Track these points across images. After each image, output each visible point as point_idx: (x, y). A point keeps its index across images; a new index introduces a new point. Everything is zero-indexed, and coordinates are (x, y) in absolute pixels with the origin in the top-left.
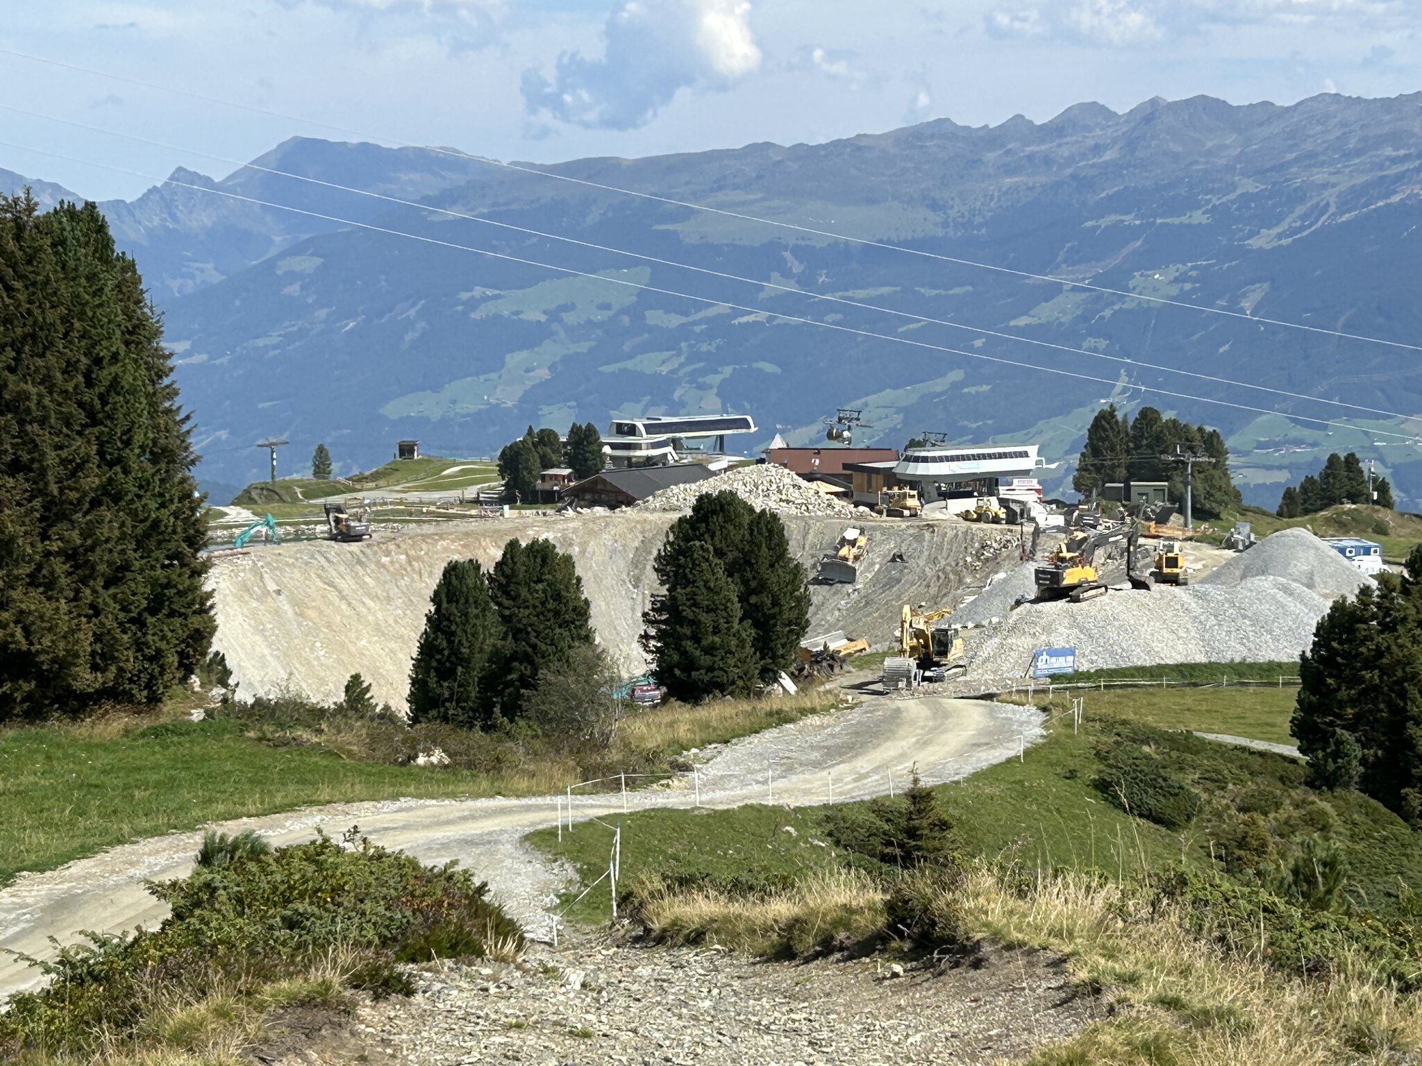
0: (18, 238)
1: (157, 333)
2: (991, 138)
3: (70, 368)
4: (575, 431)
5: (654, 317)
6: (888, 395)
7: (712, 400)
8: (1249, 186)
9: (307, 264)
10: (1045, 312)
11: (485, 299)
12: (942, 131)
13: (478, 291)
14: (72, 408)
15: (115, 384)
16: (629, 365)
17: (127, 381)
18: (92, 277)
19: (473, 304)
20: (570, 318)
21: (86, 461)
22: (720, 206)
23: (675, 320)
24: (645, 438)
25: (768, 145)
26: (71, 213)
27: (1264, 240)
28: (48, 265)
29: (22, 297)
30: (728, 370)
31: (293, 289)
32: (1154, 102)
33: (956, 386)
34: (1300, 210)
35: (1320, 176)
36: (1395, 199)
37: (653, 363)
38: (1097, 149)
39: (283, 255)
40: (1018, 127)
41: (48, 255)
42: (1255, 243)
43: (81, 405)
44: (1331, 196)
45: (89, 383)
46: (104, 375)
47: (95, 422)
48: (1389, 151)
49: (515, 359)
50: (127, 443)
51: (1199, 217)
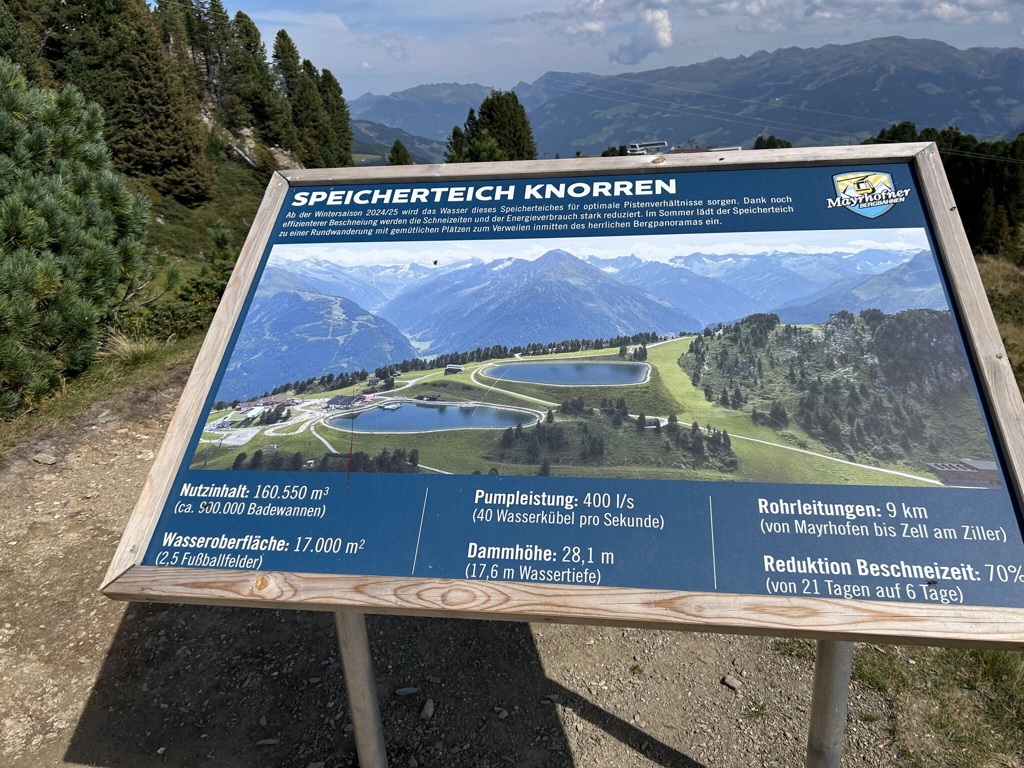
0: (498, 101)
1: (529, 123)
2: (733, 62)
3: (510, 132)
4: (621, 147)
5: (641, 116)
6: (702, 135)
7: (655, 138)
8: (805, 72)
9: (552, 106)
10: (745, 111)
11: (597, 113)
12: (720, 61)
13: (596, 111)
14: (511, 142)
15: (520, 137)
16: (633, 129)
17: (523, 135)
18: (515, 110)
19: (594, 115)
20: (619, 117)
21: (514, 155)
22: (660, 84)
23: (646, 117)
24: (639, 149)
25: (673, 67)
27: (808, 88)
28: (505, 108)
29: (499, 115)
30: (659, 130)
31: (549, 113)
32: (780, 49)
33: (721, 132)
34: (819, 78)
35: (825, 68)
36: (846, 74)
37: (641, 129)
38: (763, 64)
39: (545, 104)
40: (742, 59)
41: (505, 105)
42: (806, 89)
43: (513, 141)
44: (828, 74)
45: (515, 136)
46: (518, 134)
47: (515, 145)
48: (846, 60)
49: (605, 129)
50: (523, 150)
51: (790, 82)
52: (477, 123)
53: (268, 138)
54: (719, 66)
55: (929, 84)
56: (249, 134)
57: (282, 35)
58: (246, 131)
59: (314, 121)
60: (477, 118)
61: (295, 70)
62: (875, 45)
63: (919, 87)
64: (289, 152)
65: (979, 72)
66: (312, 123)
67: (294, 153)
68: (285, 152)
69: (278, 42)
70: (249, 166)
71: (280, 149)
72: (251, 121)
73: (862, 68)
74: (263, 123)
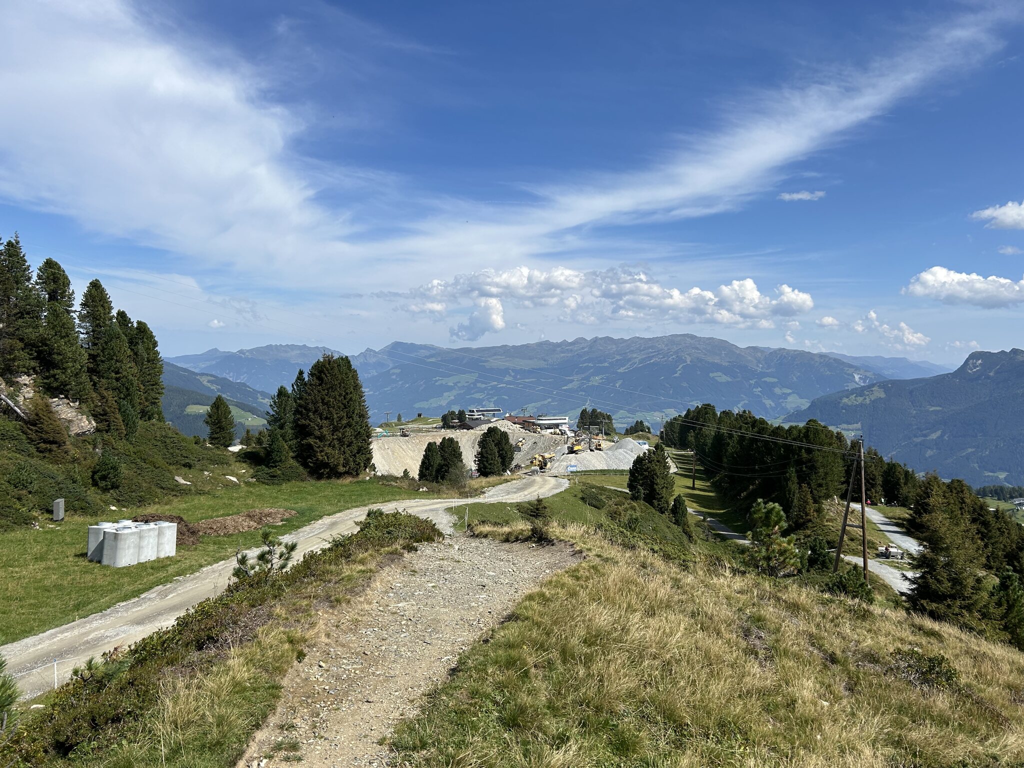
0: (329, 364)
1: (361, 387)
2: (558, 345)
3: (340, 395)
4: (460, 411)
5: (479, 385)
6: (533, 404)
7: (492, 405)
8: (618, 357)
9: (398, 371)
10: (570, 386)
11: (439, 380)
13: (438, 378)
14: (340, 405)
15: (351, 399)
16: (473, 396)
17: (354, 398)
18: (346, 374)
19: (436, 381)
20: (459, 385)
21: (343, 417)
22: (495, 360)
23: (484, 386)
24: (476, 413)
26: (342, 359)
27: (621, 370)
28: (336, 371)
29: (329, 378)
30: (496, 398)
31: (394, 377)
32: (596, 337)
33: (549, 402)
34: (630, 363)
35: (635, 355)
36: (651, 361)
37: (478, 396)
38: (583, 348)
39: (392, 369)
40: (564, 343)
41: (336, 369)
43: (343, 404)
44: (637, 360)
46: (349, 397)
47: (346, 408)
48: (651, 350)
49: (446, 394)
50: (353, 413)
51: (606, 364)
52: (305, 384)
53: (52, 387)
54: (546, 347)
55: (719, 374)
56: (27, 382)
57: (95, 286)
58: (25, 379)
59: (117, 373)
60: (307, 379)
61: (104, 319)
62: (672, 340)
63: (711, 375)
64: (77, 403)
65: (758, 366)
66: (113, 375)
67: (84, 406)
68: (71, 404)
69: (89, 291)
70: (18, 418)
71: (66, 401)
72: (34, 369)
73: (664, 357)
74: (48, 371)
